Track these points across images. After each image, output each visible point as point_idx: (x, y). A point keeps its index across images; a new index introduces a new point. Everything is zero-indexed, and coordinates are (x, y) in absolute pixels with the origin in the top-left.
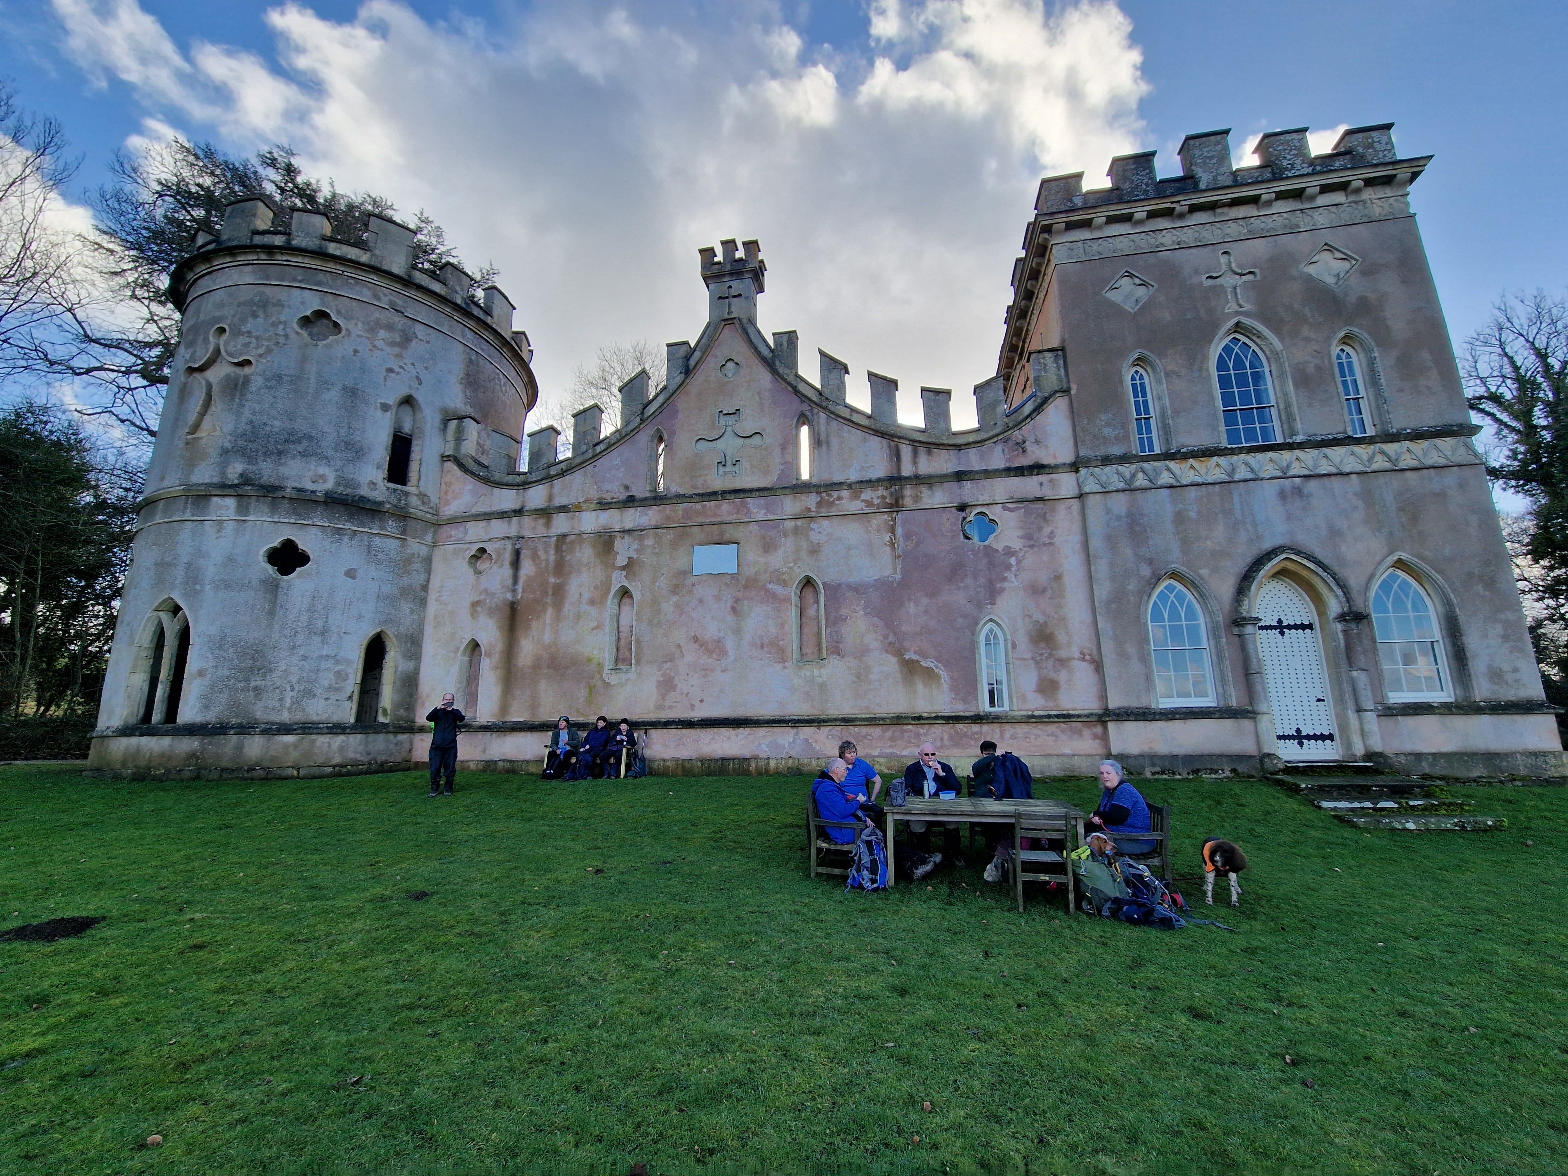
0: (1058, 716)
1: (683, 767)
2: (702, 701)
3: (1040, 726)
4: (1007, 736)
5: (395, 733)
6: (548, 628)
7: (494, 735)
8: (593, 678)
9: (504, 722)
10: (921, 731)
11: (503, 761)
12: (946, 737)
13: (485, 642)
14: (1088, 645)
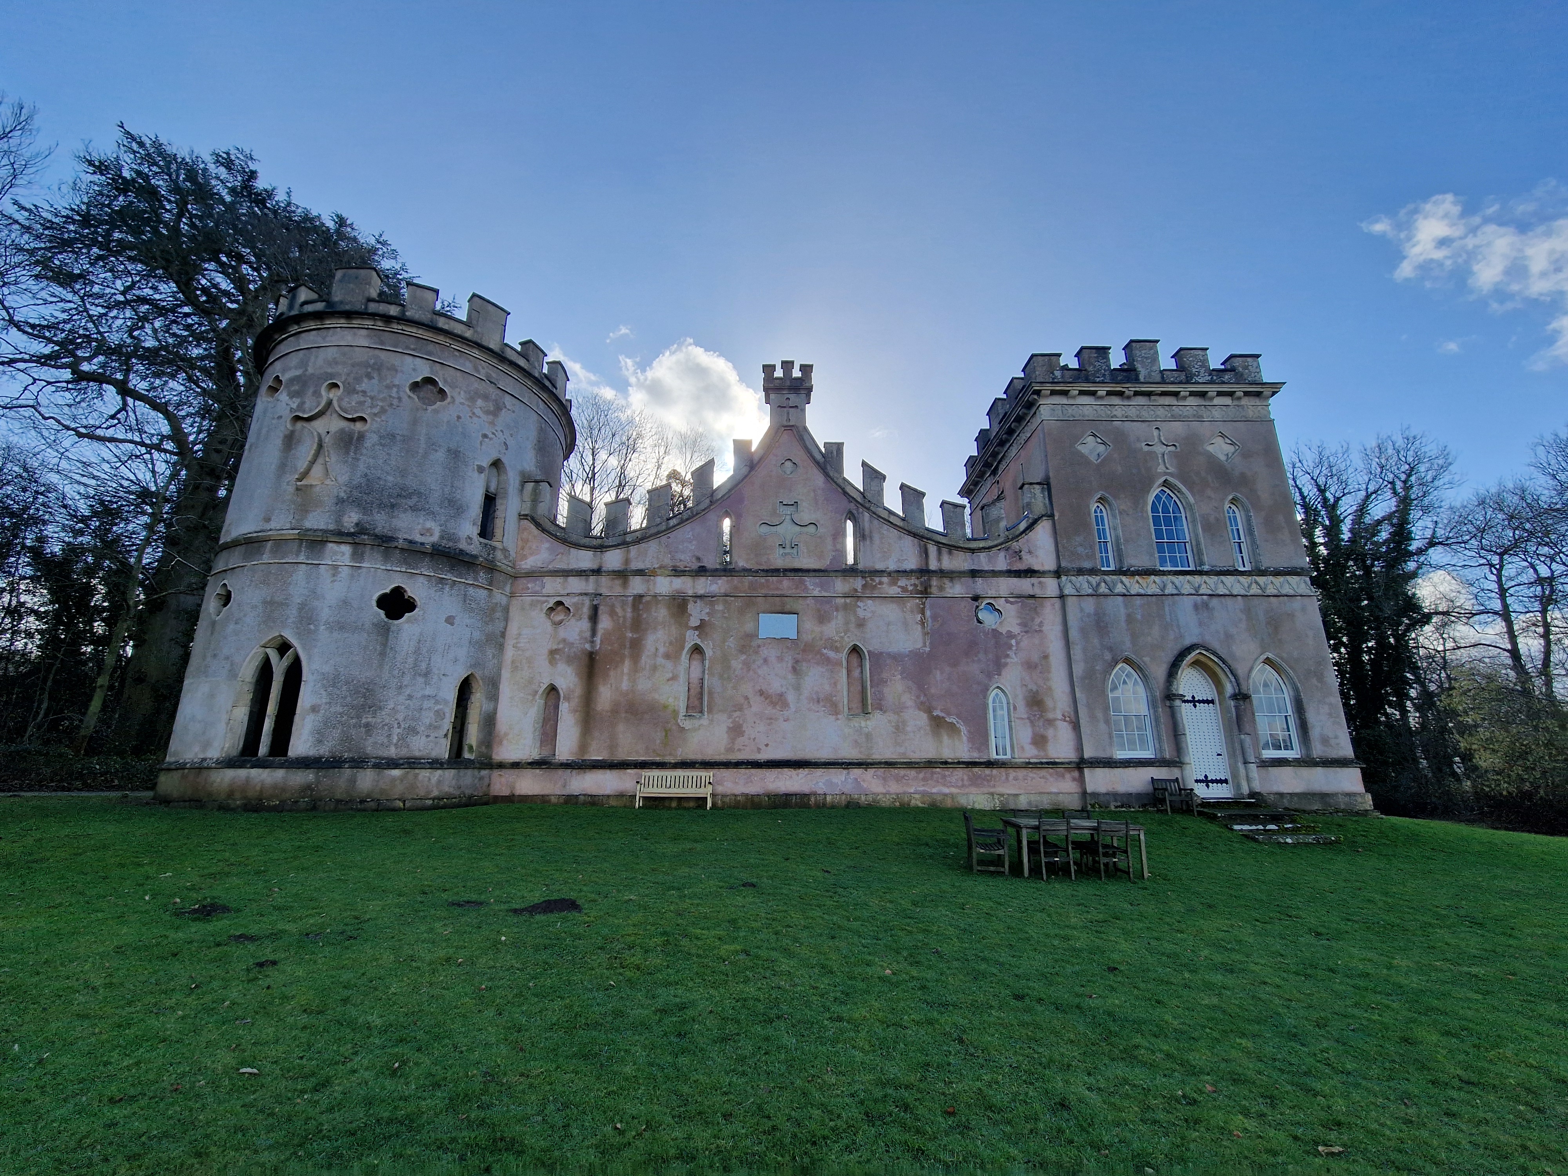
0: (1047, 763)
1: (752, 801)
2: (767, 745)
3: (1035, 771)
4: (1011, 777)
5: (480, 769)
6: (625, 678)
7: (574, 772)
8: (667, 723)
9: (583, 761)
10: (947, 773)
11: (585, 795)
12: (966, 778)
13: (564, 687)
14: (1068, 709)
